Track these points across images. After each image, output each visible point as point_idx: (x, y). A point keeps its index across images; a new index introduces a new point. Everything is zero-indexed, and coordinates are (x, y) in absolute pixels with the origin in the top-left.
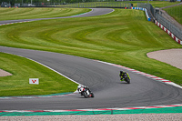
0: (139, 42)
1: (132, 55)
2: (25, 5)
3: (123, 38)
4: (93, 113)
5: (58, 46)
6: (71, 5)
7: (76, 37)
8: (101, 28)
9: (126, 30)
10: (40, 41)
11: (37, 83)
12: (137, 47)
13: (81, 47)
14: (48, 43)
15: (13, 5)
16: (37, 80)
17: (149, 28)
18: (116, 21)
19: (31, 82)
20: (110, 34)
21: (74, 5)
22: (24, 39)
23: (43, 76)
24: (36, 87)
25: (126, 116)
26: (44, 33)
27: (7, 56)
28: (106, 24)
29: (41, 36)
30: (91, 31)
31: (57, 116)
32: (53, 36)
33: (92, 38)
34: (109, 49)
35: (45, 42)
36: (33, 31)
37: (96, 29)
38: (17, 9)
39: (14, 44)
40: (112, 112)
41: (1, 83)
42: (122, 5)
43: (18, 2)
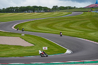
0: (96, 28)
2: (39, 11)
3: (88, 26)
4: (74, 63)
6: (62, 11)
7: (65, 26)
9: (89, 22)
10: (48, 29)
12: (95, 30)
13: (67, 31)
14: (51, 30)
15: (34, 12)
16: (47, 47)
18: (84, 18)
19: (44, 49)
20: (81, 25)
21: (64, 11)
22: (40, 28)
23: (49, 45)
24: (46, 51)
26: (49, 24)
27: (32, 36)
28: (79, 20)
29: (48, 26)
32: (54, 26)
33: (73, 27)
34: (81, 32)
36: (44, 24)
37: (75, 22)
38: (36, 13)
39: (35, 30)
40: (84, 63)
41: (29, 49)
42: (87, 10)
43: (36, 10)
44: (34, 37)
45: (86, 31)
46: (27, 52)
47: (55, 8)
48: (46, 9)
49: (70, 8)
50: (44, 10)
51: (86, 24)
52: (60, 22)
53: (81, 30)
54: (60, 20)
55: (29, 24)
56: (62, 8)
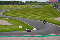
0: (52, 15)
1: (50, 19)
2: (18, 4)
3: (47, 14)
4: (38, 36)
5: (27, 16)
7: (33, 13)
8: (40, 11)
9: (48, 11)
10: (22, 15)
11: (21, 27)
12: (51, 16)
13: (34, 16)
14: (25, 15)
15: (14, 4)
16: (22, 26)
17: (55, 11)
18: (45, 9)
20: (43, 13)
21: (32, 4)
22: (17, 14)
23: (23, 25)
24: (21, 28)
25: (48, 37)
26: (23, 12)
27: (12, 19)
28: (42, 10)
29: (22, 13)
30: (38, 12)
31: (27, 37)
32: (26, 13)
33: (38, 14)
35: (23, 15)
36: (20, 12)
37: (39, 11)
38: (15, 5)
39: (14, 16)
40: (44, 36)
41: (10, 27)
42: (47, 4)
43: (16, 3)
44: (14, 20)
45: (46, 17)
46: (9, 29)
47: (27, 2)
48: (21, 3)
49: (36, 2)
50: (20, 3)
51: (46, 12)
52: (30, 11)
53: (42, 16)
54: (30, 10)
55: (11, 12)
56: (31, 2)
